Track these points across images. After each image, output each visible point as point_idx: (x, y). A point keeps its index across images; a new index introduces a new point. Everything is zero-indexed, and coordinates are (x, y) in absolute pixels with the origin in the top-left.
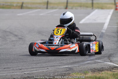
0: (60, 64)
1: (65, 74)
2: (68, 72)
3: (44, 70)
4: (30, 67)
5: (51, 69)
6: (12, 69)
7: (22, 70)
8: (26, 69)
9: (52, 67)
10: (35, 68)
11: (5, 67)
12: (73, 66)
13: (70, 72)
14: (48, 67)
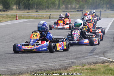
0: (66, 59)
2: (70, 65)
3: (53, 64)
4: (43, 62)
7: (37, 65)
9: (60, 62)
10: (47, 62)
11: (25, 62)
12: (75, 60)
13: (72, 65)
14: (56, 61)
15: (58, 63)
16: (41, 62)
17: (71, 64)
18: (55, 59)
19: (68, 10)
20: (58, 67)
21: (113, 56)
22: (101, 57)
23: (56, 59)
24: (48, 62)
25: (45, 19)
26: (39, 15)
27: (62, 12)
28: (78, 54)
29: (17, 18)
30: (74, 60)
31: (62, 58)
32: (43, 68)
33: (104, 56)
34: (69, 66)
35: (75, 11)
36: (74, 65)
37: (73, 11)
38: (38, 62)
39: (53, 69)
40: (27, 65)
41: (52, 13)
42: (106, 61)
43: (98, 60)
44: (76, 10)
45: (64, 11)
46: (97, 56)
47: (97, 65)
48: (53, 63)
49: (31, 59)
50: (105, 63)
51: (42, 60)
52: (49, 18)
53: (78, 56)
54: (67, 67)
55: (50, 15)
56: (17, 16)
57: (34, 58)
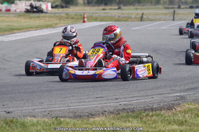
0: (170, 92)
1: (173, 104)
2: (178, 101)
3: (147, 99)
6: (106, 98)
7: (119, 100)
8: (124, 98)
9: (159, 96)
10: (136, 97)
11: (98, 96)
12: (187, 94)
13: (180, 102)
14: (153, 95)
15: (156, 97)
16: (127, 96)
18: (150, 92)
19: (174, 6)
20: (157, 104)
23: (153, 91)
24: (139, 96)
25: (133, 21)
26: (122, 14)
28: (192, 83)
29: (86, 20)
30: (185, 94)
31: (164, 90)
32: (129, 107)
35: (186, 8)
36: (184, 102)
38: (122, 97)
39: (147, 108)
40: (103, 100)
41: (145, 12)
44: (188, 6)
45: (166, 8)
48: (147, 97)
49: (108, 90)
51: (129, 93)
52: (140, 19)
53: (191, 86)
54: (171, 105)
55: (143, 14)
56: (85, 16)
57: (114, 88)
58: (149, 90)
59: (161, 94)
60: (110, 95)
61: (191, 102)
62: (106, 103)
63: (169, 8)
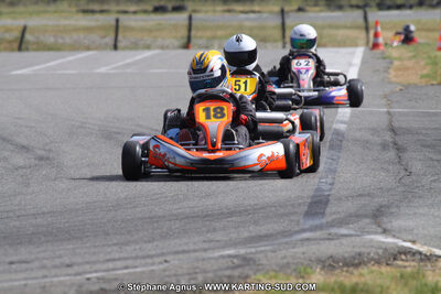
0: (206, 246)
2: (240, 270)
3: (153, 264)
5: (176, 262)
7: (76, 269)
8: (88, 263)
9: (181, 256)
10: (119, 259)
12: (253, 250)
13: (247, 270)
14: (163, 254)
15: (174, 261)
16: (94, 258)
17: (239, 266)
19: (105, 7)
20: (187, 277)
21: (426, 232)
22: (369, 233)
23: (155, 243)
24: (126, 259)
27: (81, 15)
28: (255, 223)
30: (249, 251)
31: (185, 240)
33: (380, 230)
34: (236, 273)
35: (145, 12)
36: (258, 270)
37: (135, 13)
38: (79, 260)
40: (32, 270)
41: (32, 22)
42: (400, 253)
43: (363, 250)
44: (150, 8)
45: (85, 12)
46: (352, 232)
47: (364, 270)
48: (149, 261)
50: (400, 263)
51: (93, 250)
52: (16, 45)
53: (254, 230)
55: (24, 29)
57: (43, 239)
58: (145, 242)
59: (184, 252)
60: (42, 255)
61: (276, 271)
62: (45, 277)
63: (93, 12)
